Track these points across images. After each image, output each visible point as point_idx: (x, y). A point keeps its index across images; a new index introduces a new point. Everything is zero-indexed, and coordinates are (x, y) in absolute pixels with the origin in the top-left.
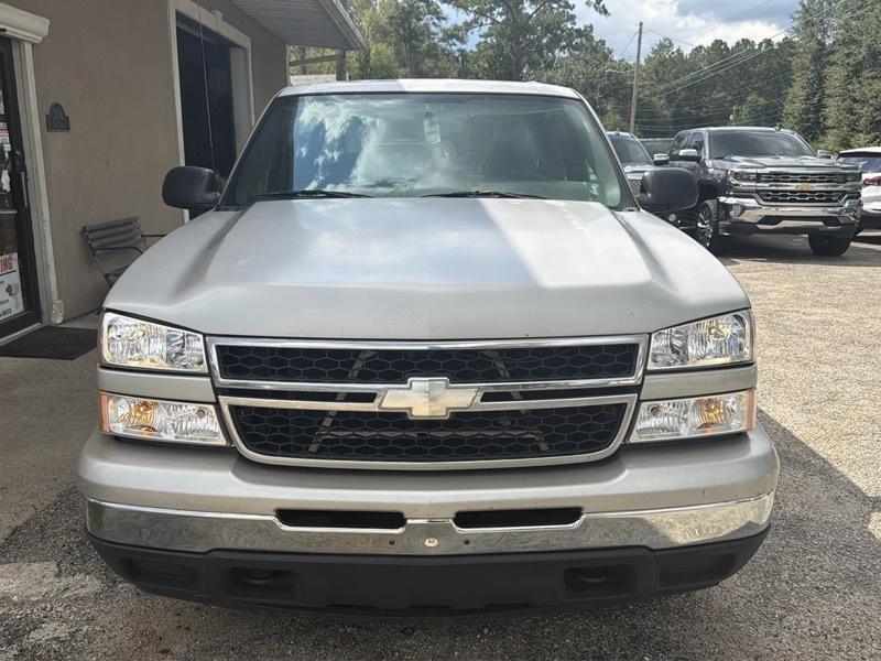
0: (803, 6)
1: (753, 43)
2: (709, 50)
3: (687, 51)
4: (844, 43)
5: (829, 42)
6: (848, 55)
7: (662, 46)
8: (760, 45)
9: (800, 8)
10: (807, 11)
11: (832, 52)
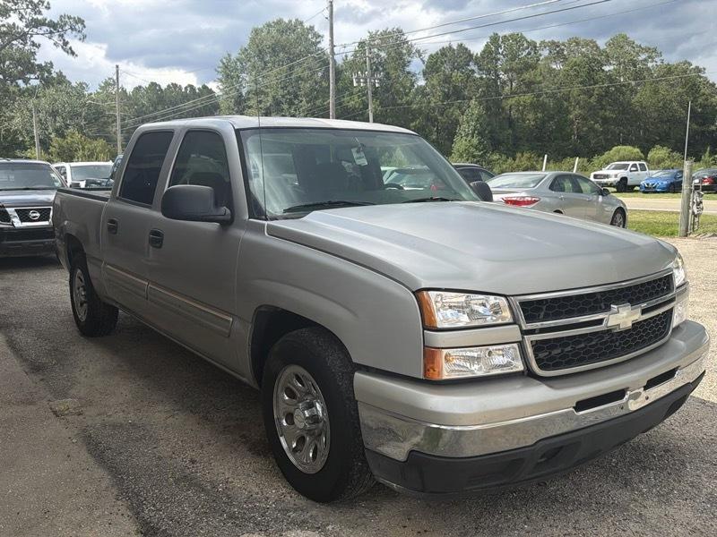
0: (224, 64)
1: (180, 88)
2: (147, 90)
3: (129, 90)
4: (257, 93)
5: (244, 91)
6: (260, 102)
7: (107, 84)
8: (186, 88)
9: (221, 65)
10: (226, 67)
11: (249, 99)
